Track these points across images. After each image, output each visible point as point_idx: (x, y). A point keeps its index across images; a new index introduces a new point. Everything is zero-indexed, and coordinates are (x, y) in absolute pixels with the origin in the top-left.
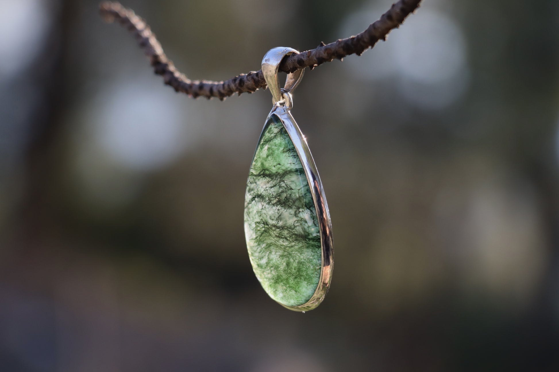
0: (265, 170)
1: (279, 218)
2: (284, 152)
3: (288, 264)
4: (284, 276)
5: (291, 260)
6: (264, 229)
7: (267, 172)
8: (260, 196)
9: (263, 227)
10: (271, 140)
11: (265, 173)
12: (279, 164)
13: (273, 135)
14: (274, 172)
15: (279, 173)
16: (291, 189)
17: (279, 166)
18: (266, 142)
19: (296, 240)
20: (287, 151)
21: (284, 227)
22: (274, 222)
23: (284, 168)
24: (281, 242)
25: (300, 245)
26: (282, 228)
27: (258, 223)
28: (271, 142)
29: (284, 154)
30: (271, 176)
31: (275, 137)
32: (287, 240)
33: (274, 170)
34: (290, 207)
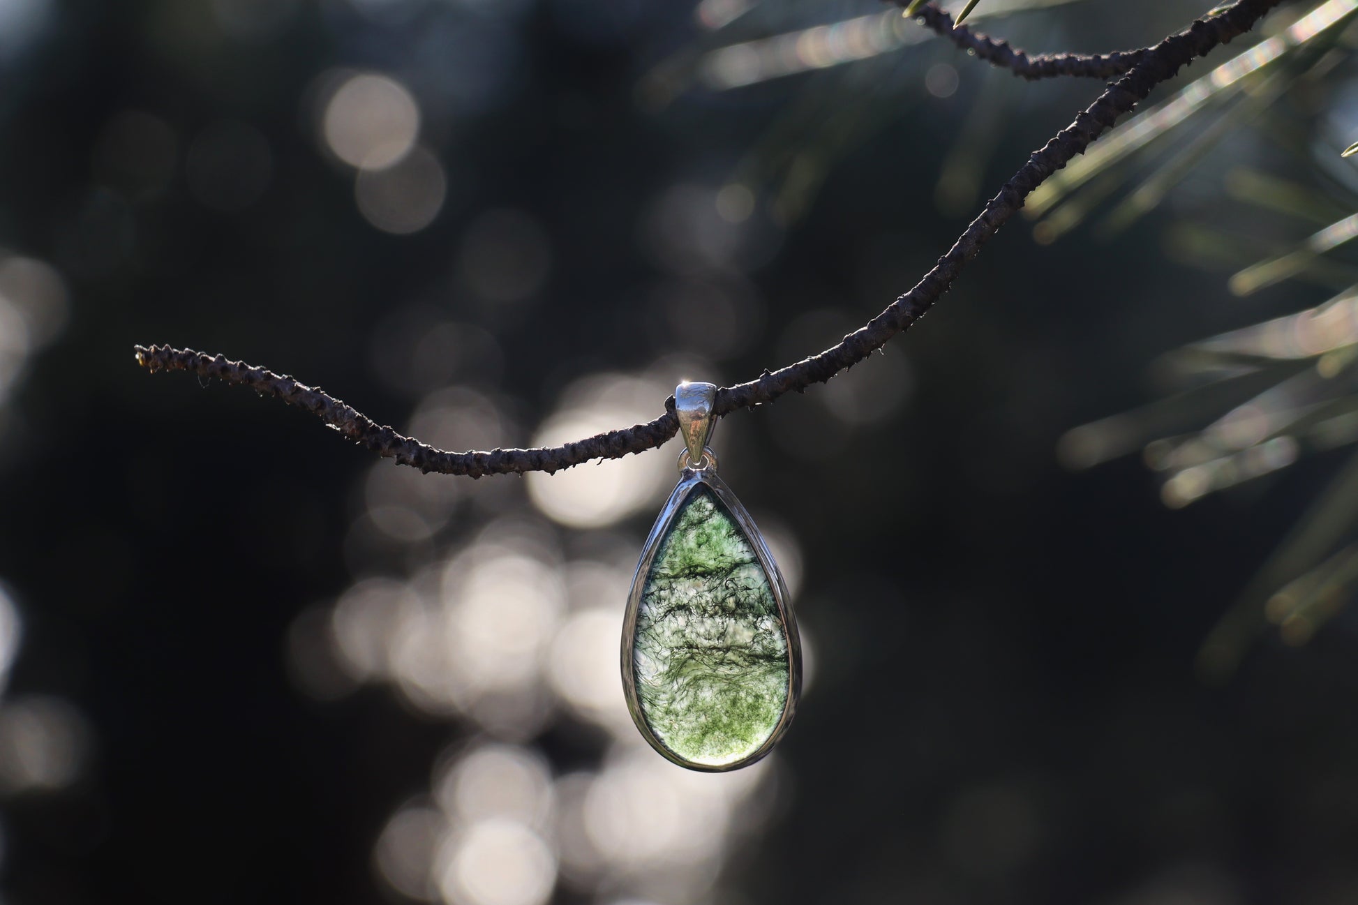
0: (696, 566)
1: (722, 635)
2: (730, 536)
3: (734, 702)
4: (725, 719)
5: (742, 694)
6: (688, 655)
7: (699, 569)
8: (684, 608)
9: (686, 653)
10: (705, 521)
11: (693, 571)
12: (722, 555)
13: (707, 513)
14: (713, 568)
15: (723, 569)
16: (747, 589)
17: (721, 558)
18: (692, 525)
19: (754, 663)
20: (734, 535)
21: (731, 646)
22: (711, 643)
23: (729, 560)
24: (723, 670)
25: (762, 670)
26: (728, 649)
27: (677, 648)
28: (705, 525)
29: (731, 540)
30: (706, 574)
31: (711, 515)
32: (738, 665)
33: (711, 564)
34: (744, 616)
